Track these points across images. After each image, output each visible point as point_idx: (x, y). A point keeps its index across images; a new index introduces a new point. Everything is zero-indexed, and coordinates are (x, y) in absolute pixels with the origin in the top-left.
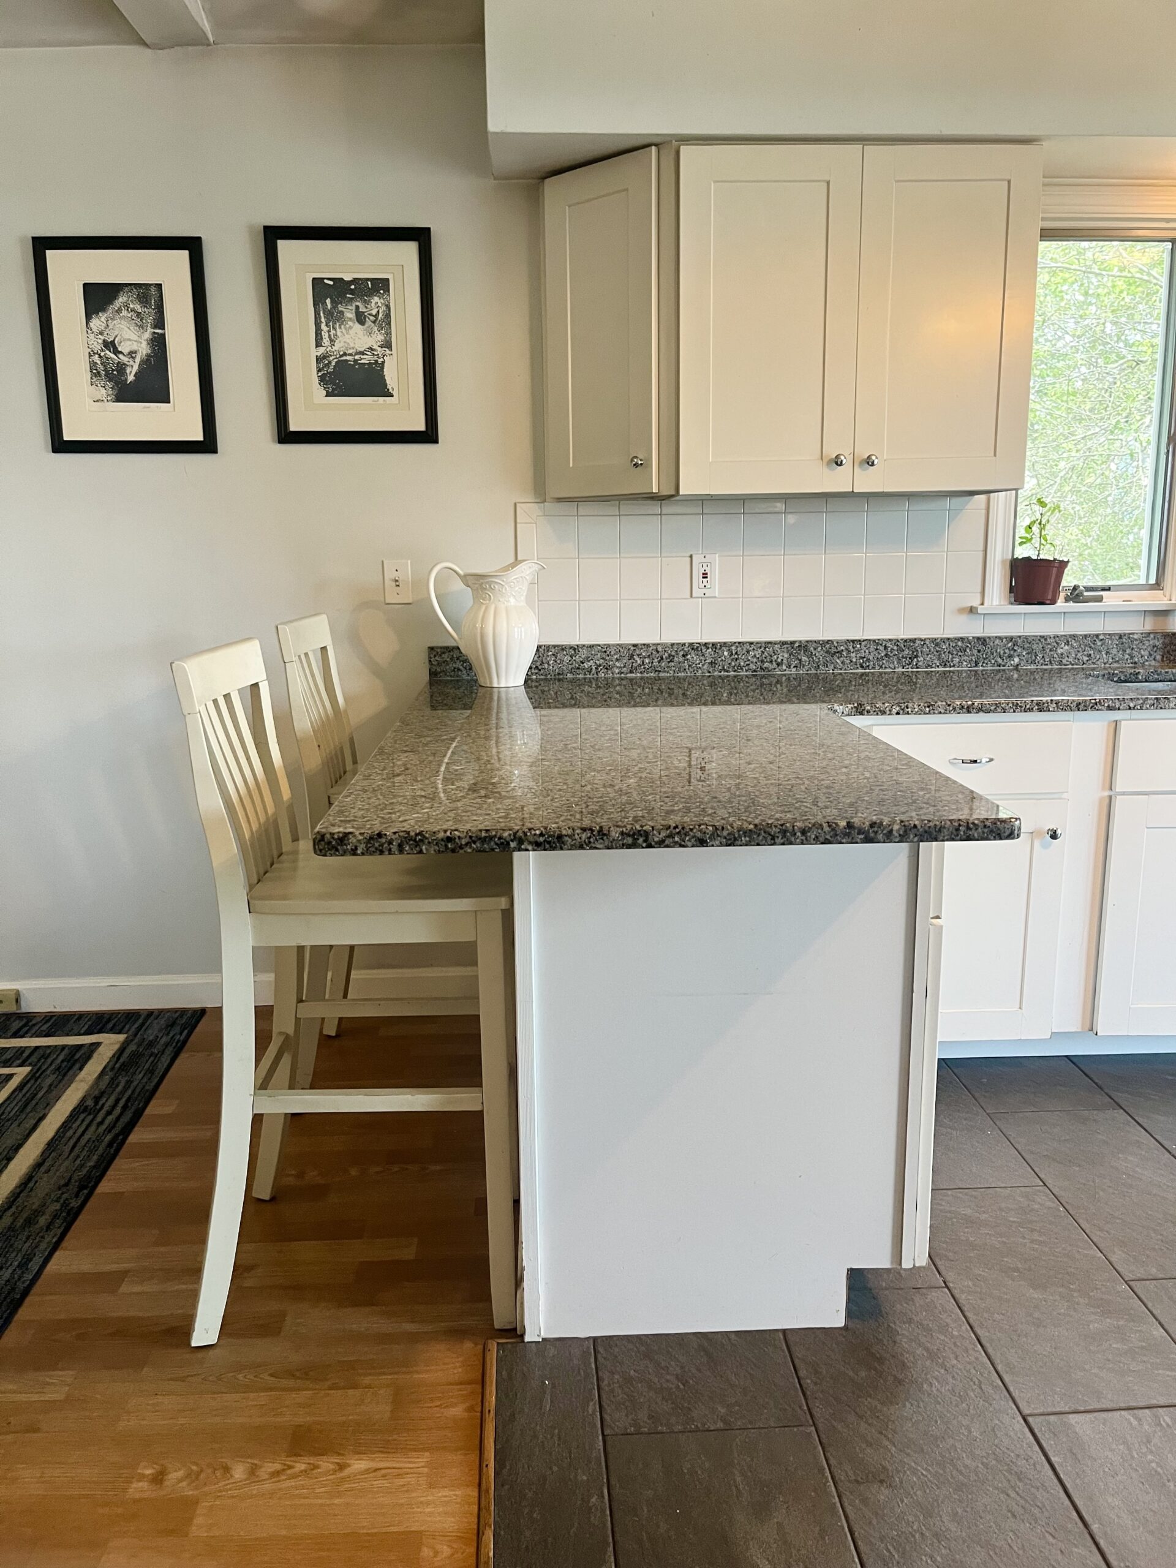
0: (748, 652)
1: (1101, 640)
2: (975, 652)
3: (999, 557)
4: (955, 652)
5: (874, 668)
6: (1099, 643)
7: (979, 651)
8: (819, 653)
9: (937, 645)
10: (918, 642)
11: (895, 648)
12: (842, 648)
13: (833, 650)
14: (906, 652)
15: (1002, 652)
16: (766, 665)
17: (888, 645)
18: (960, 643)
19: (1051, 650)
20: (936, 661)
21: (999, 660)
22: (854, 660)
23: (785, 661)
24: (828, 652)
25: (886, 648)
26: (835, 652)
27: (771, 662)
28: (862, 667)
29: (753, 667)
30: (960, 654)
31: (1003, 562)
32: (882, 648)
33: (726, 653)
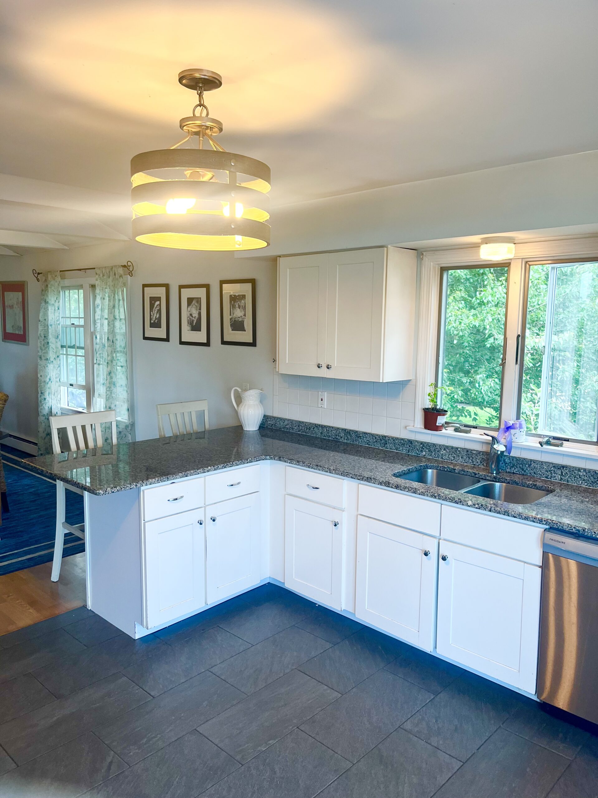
0: (332, 431)
1: (459, 451)
2: (408, 446)
3: (420, 407)
4: (400, 445)
5: (372, 446)
6: (458, 452)
7: (409, 446)
8: (353, 435)
9: (394, 440)
10: (387, 438)
11: (379, 439)
12: (361, 435)
13: (358, 436)
14: (383, 441)
15: (418, 449)
16: (337, 437)
17: (377, 437)
18: (402, 441)
19: (438, 452)
20: (393, 447)
21: (417, 451)
22: (365, 441)
23: (343, 437)
24: (357, 436)
25: (376, 438)
26: (359, 437)
27: (339, 436)
28: (368, 444)
29: (333, 437)
30: (402, 446)
31: (422, 409)
32: (374, 438)
33: (325, 430)
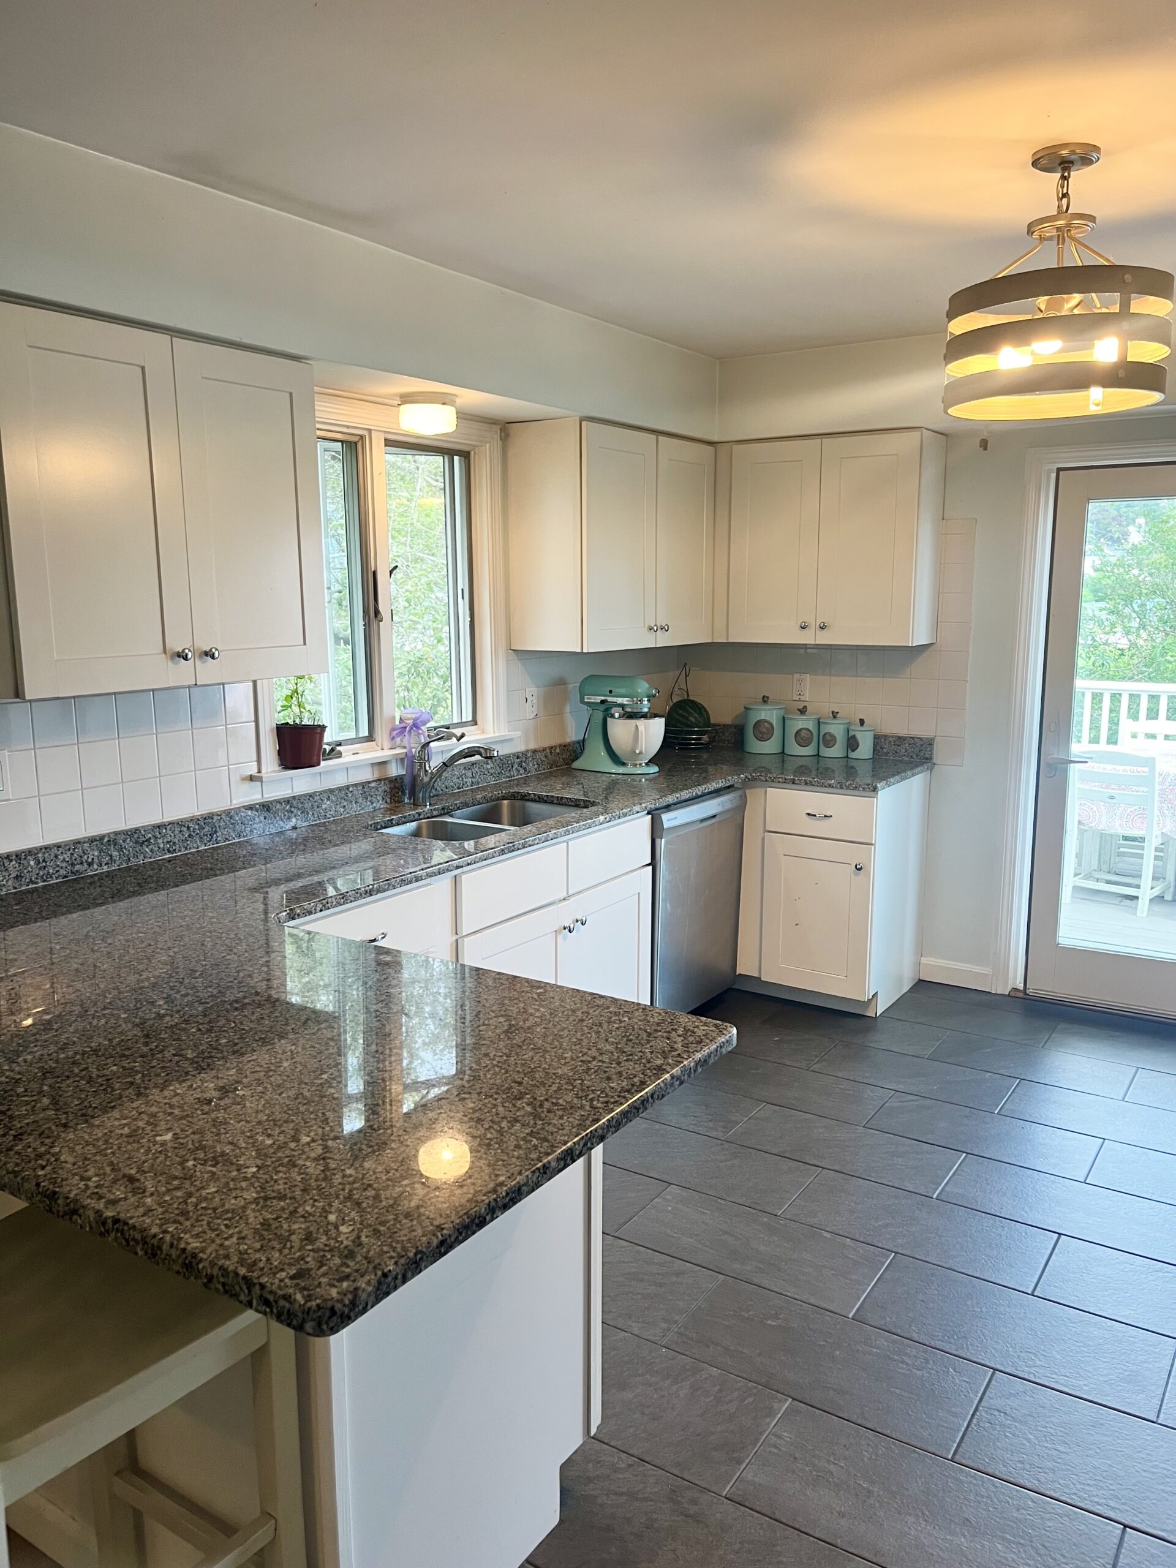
1: (351, 791)
3: (268, 728)
6: (349, 794)
9: (231, 818)
10: (215, 817)
11: (197, 827)
13: (141, 839)
14: (207, 829)
15: (283, 816)
18: (246, 812)
19: (317, 807)
23: (96, 860)
24: (137, 842)
25: (188, 828)
26: (144, 842)
27: (82, 863)
28: (169, 851)
29: (63, 872)
31: (272, 730)
32: (185, 829)
33: (32, 863)
